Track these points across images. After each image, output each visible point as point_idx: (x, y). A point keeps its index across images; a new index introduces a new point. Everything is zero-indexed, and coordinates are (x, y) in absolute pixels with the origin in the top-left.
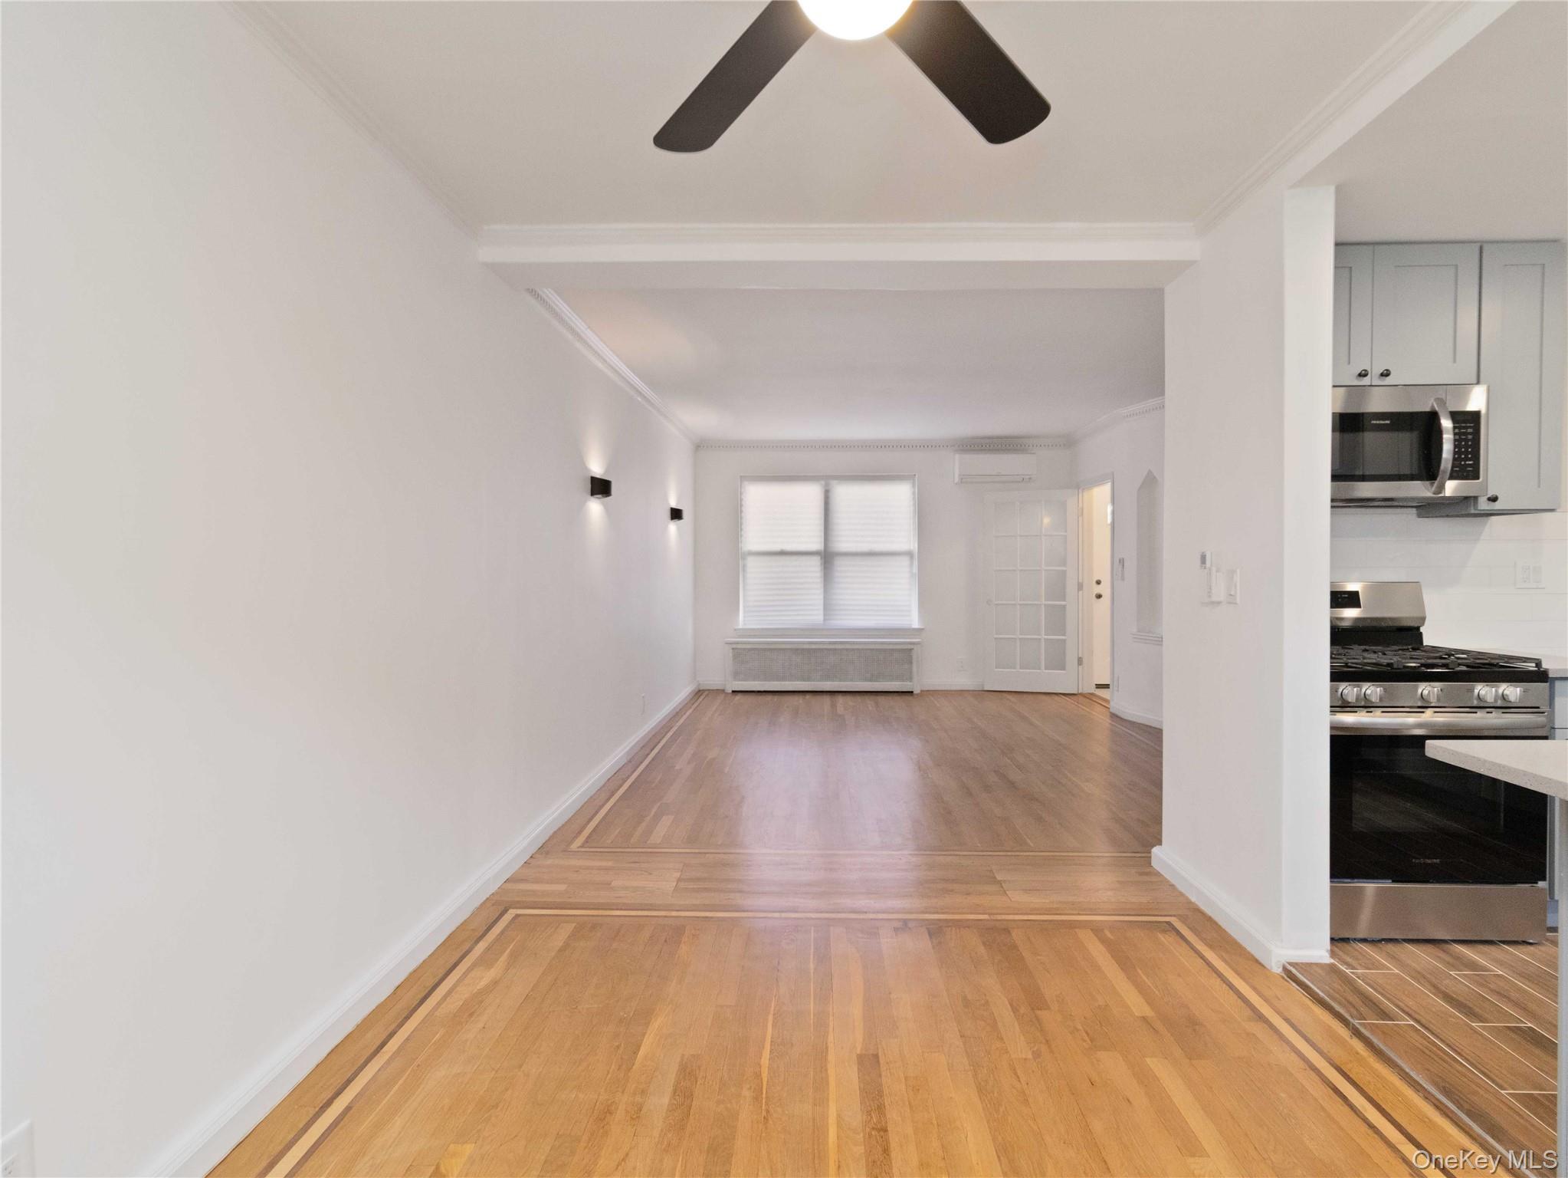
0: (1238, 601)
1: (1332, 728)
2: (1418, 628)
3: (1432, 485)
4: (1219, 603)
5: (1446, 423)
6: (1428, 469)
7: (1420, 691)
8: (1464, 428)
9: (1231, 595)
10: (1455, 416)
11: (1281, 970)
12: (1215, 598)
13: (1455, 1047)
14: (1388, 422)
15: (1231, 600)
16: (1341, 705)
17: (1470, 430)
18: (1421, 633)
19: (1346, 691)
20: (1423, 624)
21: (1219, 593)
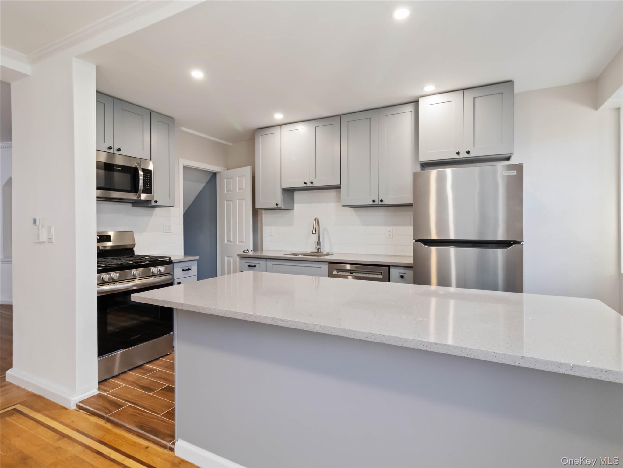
0: (53, 241)
1: (98, 293)
2: (133, 249)
3: (136, 195)
4: (44, 242)
5: (141, 173)
6: (135, 189)
7: (133, 273)
8: (146, 175)
9: (50, 238)
10: (144, 170)
11: (75, 407)
12: (41, 240)
13: (145, 407)
14: (120, 169)
15: (50, 240)
16: (103, 283)
17: (148, 176)
18: (134, 250)
19: (104, 277)
20: (134, 247)
21: (43, 237)
